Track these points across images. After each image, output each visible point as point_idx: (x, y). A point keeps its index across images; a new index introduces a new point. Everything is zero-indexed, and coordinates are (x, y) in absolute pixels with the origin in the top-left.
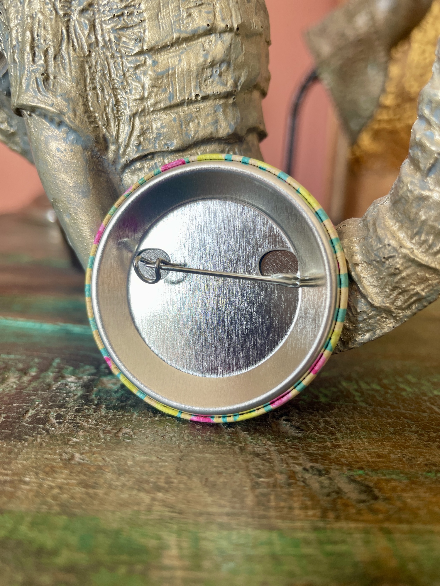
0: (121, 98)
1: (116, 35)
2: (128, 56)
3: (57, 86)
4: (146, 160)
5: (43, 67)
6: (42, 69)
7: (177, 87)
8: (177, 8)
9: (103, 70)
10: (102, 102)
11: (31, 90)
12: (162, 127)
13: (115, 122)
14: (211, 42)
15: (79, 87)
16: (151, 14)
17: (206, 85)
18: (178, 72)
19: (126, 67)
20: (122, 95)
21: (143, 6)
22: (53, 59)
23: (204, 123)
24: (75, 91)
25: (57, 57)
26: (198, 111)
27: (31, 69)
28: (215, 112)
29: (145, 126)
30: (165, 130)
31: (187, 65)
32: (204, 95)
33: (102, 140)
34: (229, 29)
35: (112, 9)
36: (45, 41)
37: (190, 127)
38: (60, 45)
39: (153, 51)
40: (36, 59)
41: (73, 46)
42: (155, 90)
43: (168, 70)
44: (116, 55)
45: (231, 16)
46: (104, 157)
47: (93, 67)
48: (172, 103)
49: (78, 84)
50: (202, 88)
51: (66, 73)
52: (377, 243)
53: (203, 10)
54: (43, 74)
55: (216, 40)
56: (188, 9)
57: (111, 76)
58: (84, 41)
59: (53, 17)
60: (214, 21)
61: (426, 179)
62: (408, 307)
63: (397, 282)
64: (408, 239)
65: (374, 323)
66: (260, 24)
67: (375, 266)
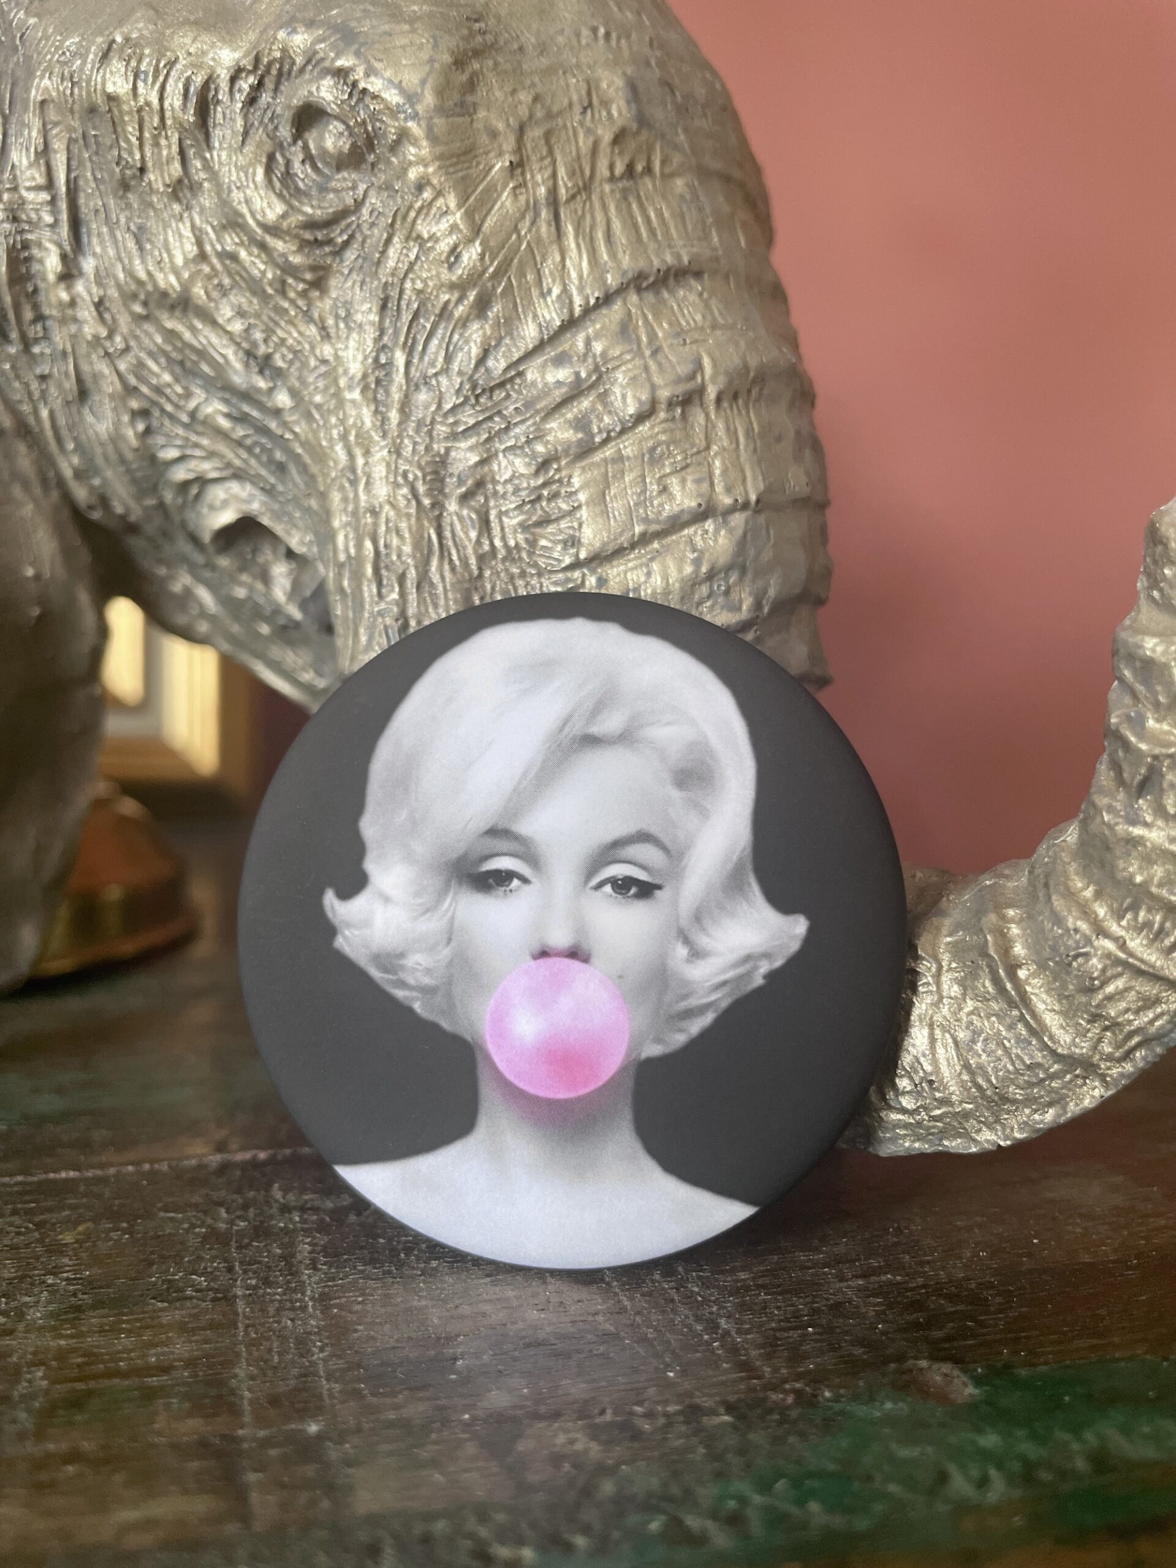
60: (711, 496)
61: (1137, 802)
62: (1127, 1056)
63: (1098, 1006)
64: (1112, 917)
65: (1062, 1088)
66: (804, 479)
67: (1052, 972)
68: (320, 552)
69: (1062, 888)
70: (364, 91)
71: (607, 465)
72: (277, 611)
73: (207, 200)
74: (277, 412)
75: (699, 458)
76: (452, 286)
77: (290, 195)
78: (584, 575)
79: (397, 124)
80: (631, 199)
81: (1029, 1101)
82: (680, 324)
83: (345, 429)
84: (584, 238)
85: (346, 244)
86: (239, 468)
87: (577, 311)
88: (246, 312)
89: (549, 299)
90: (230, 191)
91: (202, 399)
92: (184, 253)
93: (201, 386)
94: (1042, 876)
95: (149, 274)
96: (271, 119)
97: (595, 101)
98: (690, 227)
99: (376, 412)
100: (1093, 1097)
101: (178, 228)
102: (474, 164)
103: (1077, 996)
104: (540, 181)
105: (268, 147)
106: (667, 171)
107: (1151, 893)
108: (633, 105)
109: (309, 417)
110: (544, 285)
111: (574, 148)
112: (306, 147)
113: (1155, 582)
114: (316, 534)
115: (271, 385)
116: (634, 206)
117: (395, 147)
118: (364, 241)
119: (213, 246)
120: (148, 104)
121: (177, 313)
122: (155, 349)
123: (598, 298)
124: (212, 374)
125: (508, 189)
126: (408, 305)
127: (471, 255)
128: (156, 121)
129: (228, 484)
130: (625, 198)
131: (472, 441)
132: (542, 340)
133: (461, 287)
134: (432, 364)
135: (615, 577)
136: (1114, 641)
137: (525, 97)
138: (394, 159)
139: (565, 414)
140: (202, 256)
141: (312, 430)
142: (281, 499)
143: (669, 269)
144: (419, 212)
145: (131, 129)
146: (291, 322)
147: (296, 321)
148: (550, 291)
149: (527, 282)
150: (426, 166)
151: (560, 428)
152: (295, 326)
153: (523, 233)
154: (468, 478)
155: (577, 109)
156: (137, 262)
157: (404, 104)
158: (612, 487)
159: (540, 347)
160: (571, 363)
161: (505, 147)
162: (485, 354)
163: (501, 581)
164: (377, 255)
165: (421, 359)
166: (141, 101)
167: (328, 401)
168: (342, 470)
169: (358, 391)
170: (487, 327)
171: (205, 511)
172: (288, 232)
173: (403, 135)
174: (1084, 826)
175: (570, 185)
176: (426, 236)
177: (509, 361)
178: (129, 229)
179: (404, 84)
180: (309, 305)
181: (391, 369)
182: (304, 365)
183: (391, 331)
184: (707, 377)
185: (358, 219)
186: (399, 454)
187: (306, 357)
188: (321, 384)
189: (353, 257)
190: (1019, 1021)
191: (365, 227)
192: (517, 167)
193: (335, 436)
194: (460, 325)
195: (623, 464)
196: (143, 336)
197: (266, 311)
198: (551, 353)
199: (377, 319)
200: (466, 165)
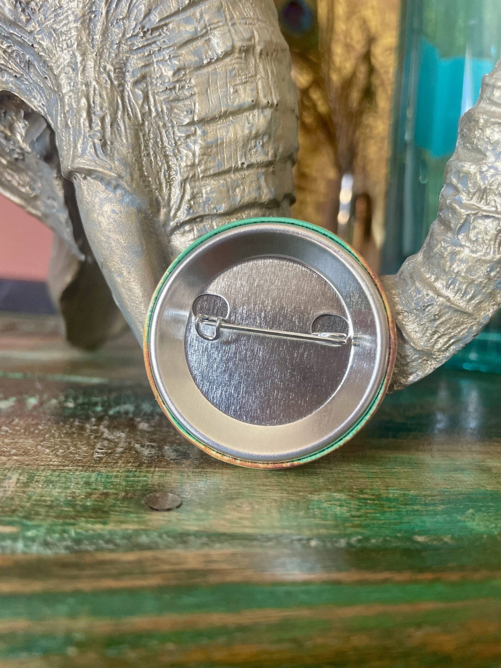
0: (172, 164)
1: (168, 106)
3: (115, 151)
4: (195, 222)
5: (101, 133)
6: (99, 134)
7: (225, 156)
8: (225, 85)
9: (155, 137)
10: (155, 168)
11: (88, 154)
12: (211, 192)
13: (166, 187)
14: (255, 115)
15: (135, 153)
16: (201, 89)
17: (251, 155)
18: (226, 142)
19: (177, 136)
20: (173, 162)
21: (193, 81)
22: (109, 127)
23: (249, 189)
24: (131, 157)
25: (114, 124)
26: (243, 178)
27: (88, 134)
28: (258, 179)
29: (195, 191)
30: (214, 195)
31: (234, 135)
32: (249, 163)
33: (155, 203)
34: (269, 105)
35: (164, 82)
36: (101, 108)
37: (236, 193)
38: (116, 113)
39: (203, 123)
40: (93, 125)
41: (128, 114)
42: (205, 157)
43: (217, 140)
44: (167, 125)
45: (271, 94)
46: (155, 219)
47: (147, 135)
48: (221, 170)
49: (133, 150)
50: (247, 157)
51: (122, 140)
52: (416, 294)
53: (248, 87)
54: (100, 140)
55: (258, 115)
56: (234, 85)
57: (162, 144)
58: (138, 110)
59: (109, 86)
60: (257, 98)
61: (457, 237)
62: (447, 349)
64: (444, 288)
65: (417, 366)
71: (209, 75)
74: (31, 33)
75: (252, 79)
78: (196, 129)
94: (408, 275)
103: (427, 324)
107: (462, 276)
113: (468, 140)
115: (28, 18)
131: (140, 55)
134: (121, 14)
135: (211, 131)
139: (189, 48)
154: (137, 73)
158: (211, 87)
160: (193, 22)
162: (149, 12)
163: (153, 127)
165: (115, 10)
184: (256, 41)
195: (217, 75)
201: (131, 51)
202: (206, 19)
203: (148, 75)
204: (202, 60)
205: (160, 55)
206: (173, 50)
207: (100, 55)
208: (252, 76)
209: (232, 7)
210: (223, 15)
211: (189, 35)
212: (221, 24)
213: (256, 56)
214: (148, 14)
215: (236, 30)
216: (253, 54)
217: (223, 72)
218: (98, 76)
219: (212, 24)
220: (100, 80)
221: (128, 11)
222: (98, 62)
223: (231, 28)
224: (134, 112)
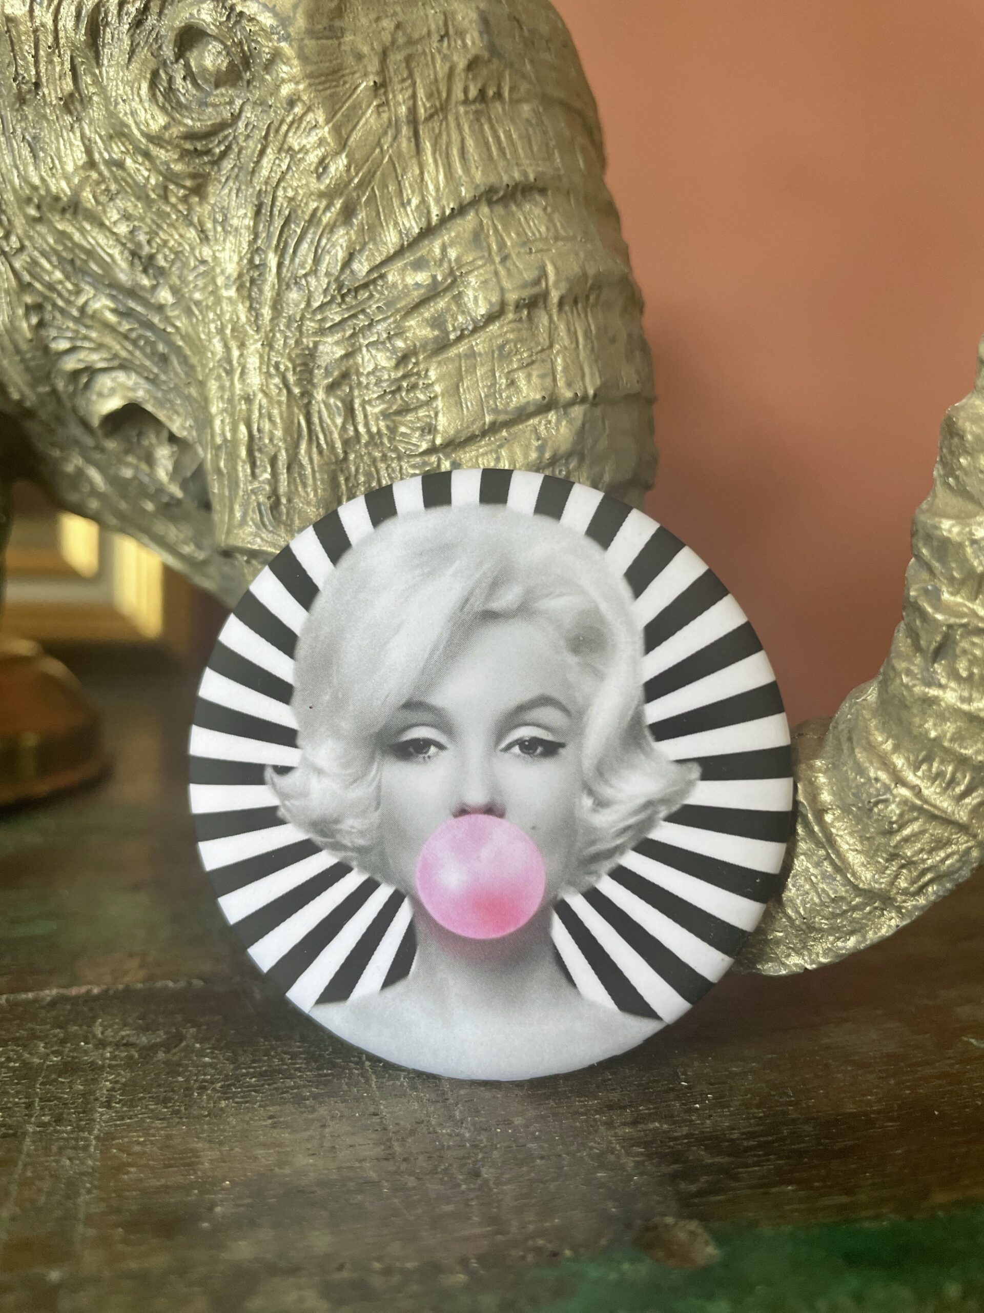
1: (388, 423)
2: (410, 456)
3: (294, 515)
5: (270, 485)
6: (267, 488)
8: (490, 374)
11: (250, 523)
14: (549, 422)
16: (447, 387)
19: (408, 475)
21: (433, 374)
22: (285, 472)
25: (293, 466)
27: (250, 488)
31: (510, 464)
34: (580, 400)
35: (380, 380)
36: (271, 440)
38: (297, 446)
39: (452, 447)
40: (257, 471)
41: (319, 445)
44: (389, 454)
45: (583, 377)
47: (352, 479)
51: (308, 494)
52: (856, 775)
53: (535, 374)
54: (269, 498)
55: (558, 421)
56: (509, 373)
58: (336, 435)
59: (284, 398)
60: (554, 389)
61: (932, 666)
62: (920, 891)
63: (895, 847)
64: (909, 769)
65: (862, 919)
66: (635, 377)
67: (855, 816)
68: (198, 436)
69: (864, 742)
70: (241, 14)
71: (460, 360)
72: (161, 490)
73: (96, 112)
74: (160, 308)
75: (544, 356)
76: (321, 195)
77: (172, 107)
78: (439, 460)
79: (270, 44)
80: (483, 120)
81: (833, 930)
82: (526, 234)
83: (222, 323)
84: (441, 156)
85: (224, 154)
86: (125, 359)
87: (434, 220)
88: (130, 215)
89: (408, 209)
90: (117, 104)
91: (91, 295)
92: (74, 161)
93: (89, 284)
94: (846, 731)
95: (42, 179)
96: (156, 40)
97: (451, 31)
98: (535, 148)
99: (251, 308)
100: (890, 926)
101: (69, 138)
102: (341, 83)
103: (877, 838)
104: (401, 101)
105: (153, 64)
106: (515, 96)
107: (944, 748)
108: (485, 36)
109: (189, 312)
110: (405, 195)
111: (432, 72)
112: (187, 66)
113: (950, 469)
114: (196, 420)
115: (155, 282)
116: (486, 127)
117: (269, 66)
118: (240, 152)
119: (100, 153)
120: (43, 25)
121: (68, 216)
122: (48, 249)
123: (453, 209)
124: (100, 272)
125: (372, 107)
126: (280, 212)
127: (338, 165)
128: (50, 39)
129: (114, 374)
130: (478, 120)
131: (338, 336)
132: (402, 245)
133: (329, 195)
134: (302, 266)
135: (467, 462)
136: (914, 523)
137: (388, 24)
138: (267, 77)
139: (422, 314)
140: (91, 164)
141: (192, 324)
142: (164, 387)
143: (516, 185)
144: (290, 126)
145: (28, 48)
146: (171, 225)
147: (177, 225)
148: (409, 202)
149: (389, 193)
150: (297, 83)
151: (419, 326)
152: (176, 228)
153: (385, 147)
154: (334, 369)
155: (435, 37)
156: (31, 168)
157: (278, 26)
158: (465, 381)
159: (400, 252)
160: (429, 267)
161: (370, 69)
162: (350, 257)
163: (364, 463)
164: (252, 165)
165: (292, 260)
166: (38, 23)
167: (206, 299)
168: (219, 361)
169: (234, 289)
170: (352, 232)
171: (94, 397)
172: (169, 142)
173: (277, 55)
174: (884, 686)
175: (428, 105)
176: (297, 148)
177: (372, 264)
178: (24, 138)
179: (277, 8)
180: (190, 209)
181: (265, 269)
182: (185, 265)
183: (264, 235)
184: (551, 282)
185: (235, 131)
186: (271, 347)
187: (187, 258)
188: (200, 283)
189: (230, 166)
190: (825, 859)
191: (241, 139)
192: (380, 87)
193: (213, 330)
194: (327, 231)
195: (475, 359)
196: (36, 236)
197: (149, 215)
198: (410, 257)
199: (252, 224)
200: (334, 84)
201: (322, 332)
202: (453, 258)
203: (353, 371)
204: (447, 333)
205: (372, 334)
206: (395, 321)
207: (269, 344)
208: (543, 350)
209: (503, 226)
210: (485, 244)
211: (422, 291)
212: (480, 263)
213: (551, 310)
214: (347, 263)
215: (508, 270)
216: (546, 307)
217: (485, 352)
218: (267, 381)
219: (464, 265)
220: (270, 389)
221: (314, 260)
222: (266, 359)
223: (500, 269)
224: (329, 439)
